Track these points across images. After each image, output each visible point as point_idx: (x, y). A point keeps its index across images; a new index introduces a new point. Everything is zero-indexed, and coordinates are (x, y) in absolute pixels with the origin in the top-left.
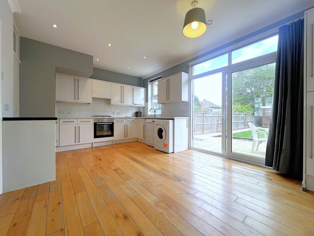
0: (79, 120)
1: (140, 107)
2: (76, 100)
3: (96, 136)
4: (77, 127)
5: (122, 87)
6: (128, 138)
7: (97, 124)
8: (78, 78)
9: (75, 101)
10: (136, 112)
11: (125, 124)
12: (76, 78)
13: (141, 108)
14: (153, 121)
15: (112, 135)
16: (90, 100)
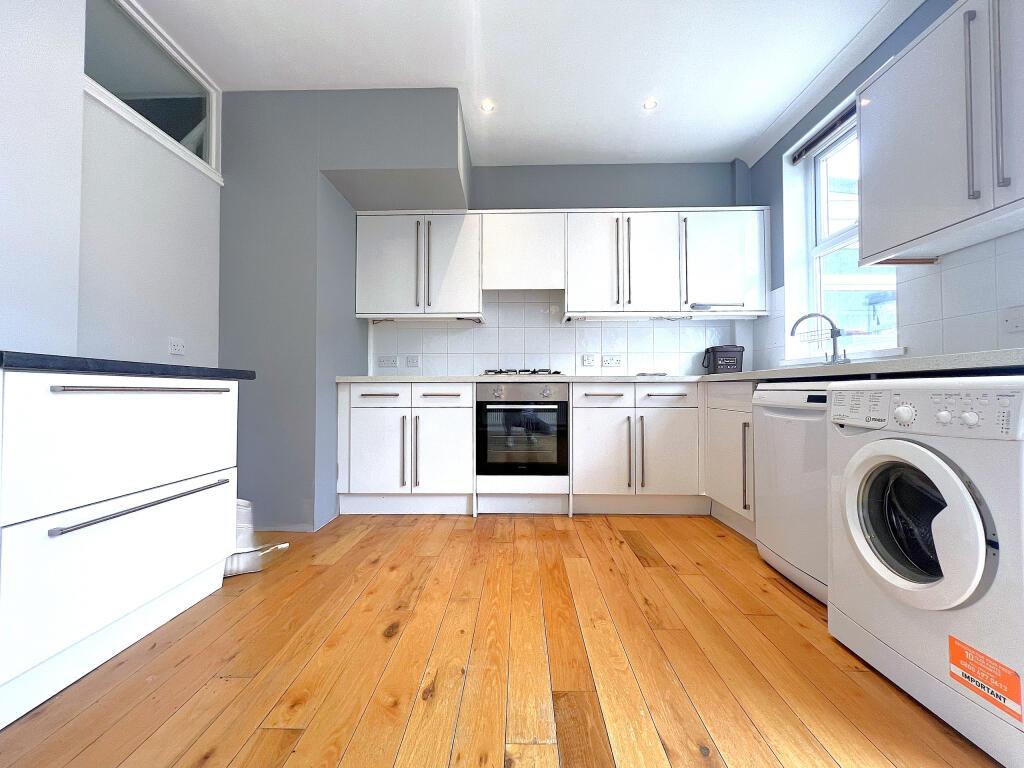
0: (420, 390)
1: (732, 323)
2: (420, 309)
3: (484, 467)
4: (408, 418)
5: (623, 225)
6: (647, 491)
7: (489, 407)
8: (428, 218)
9: (418, 312)
10: (707, 351)
11: (630, 413)
12: (421, 219)
13: (738, 329)
14: (811, 399)
15: (560, 467)
16: (472, 305)
